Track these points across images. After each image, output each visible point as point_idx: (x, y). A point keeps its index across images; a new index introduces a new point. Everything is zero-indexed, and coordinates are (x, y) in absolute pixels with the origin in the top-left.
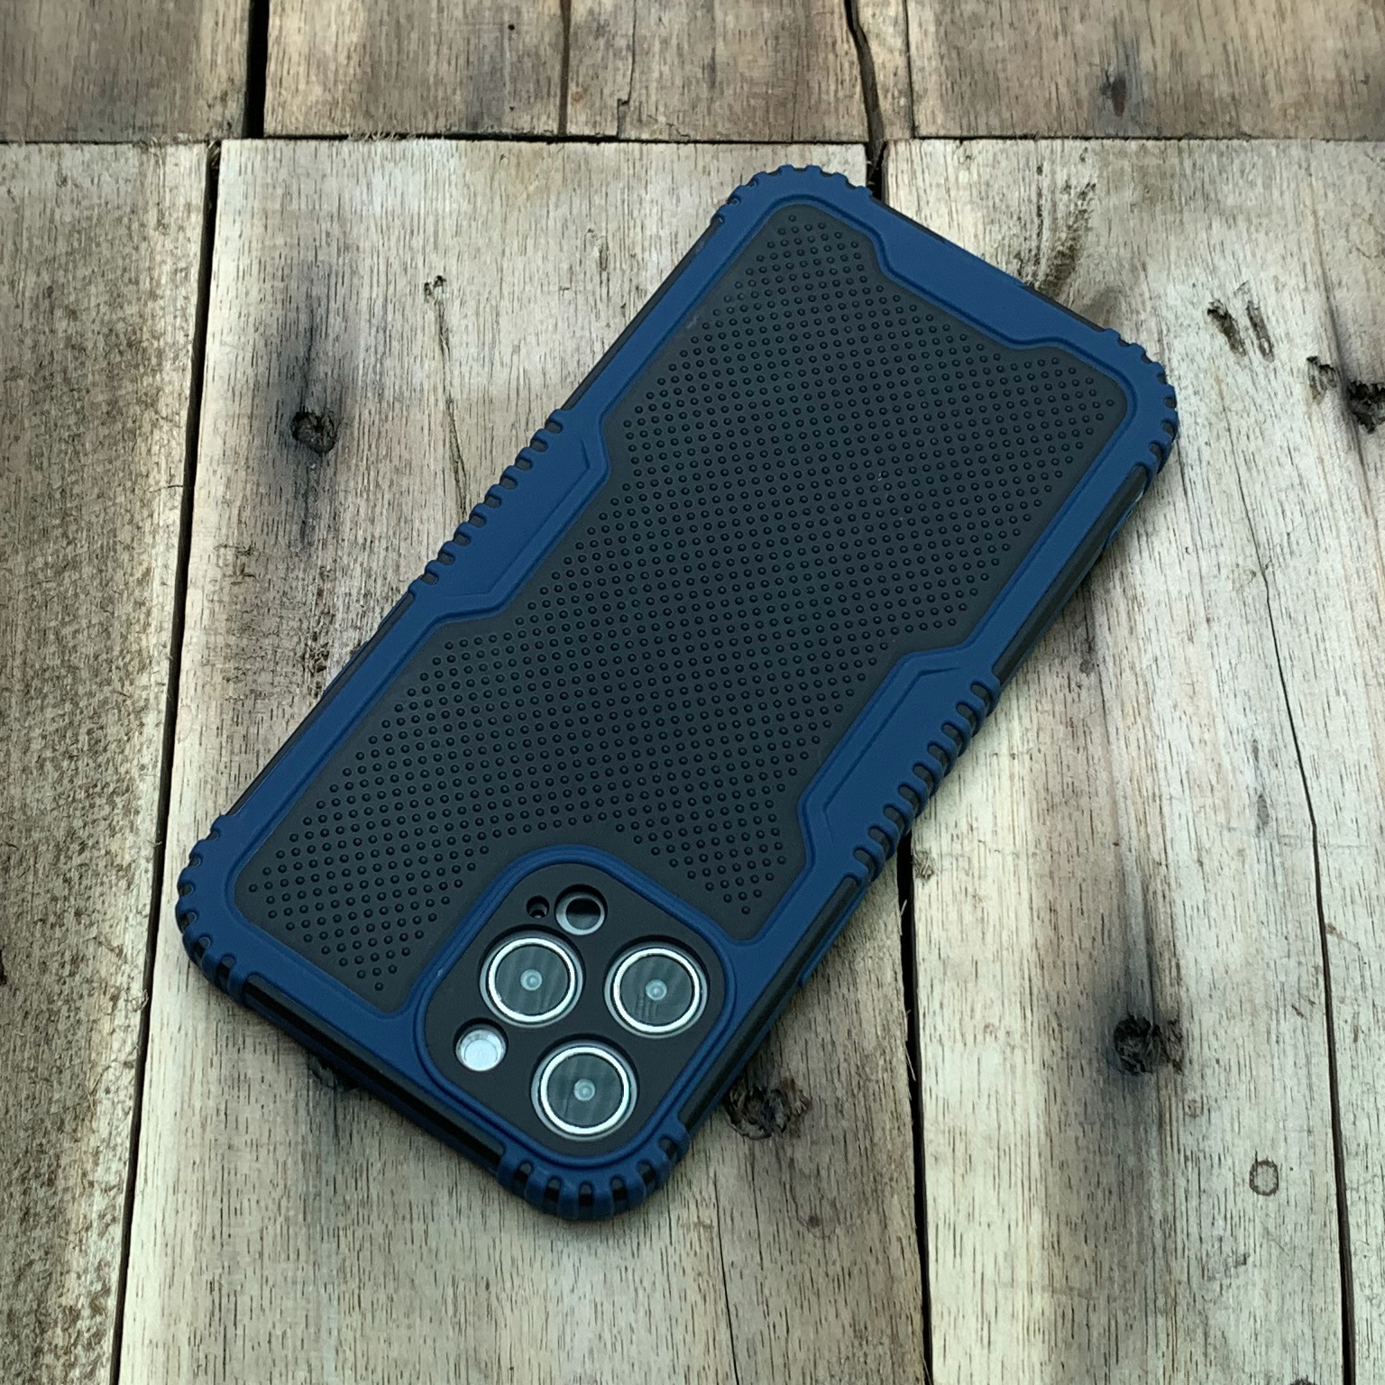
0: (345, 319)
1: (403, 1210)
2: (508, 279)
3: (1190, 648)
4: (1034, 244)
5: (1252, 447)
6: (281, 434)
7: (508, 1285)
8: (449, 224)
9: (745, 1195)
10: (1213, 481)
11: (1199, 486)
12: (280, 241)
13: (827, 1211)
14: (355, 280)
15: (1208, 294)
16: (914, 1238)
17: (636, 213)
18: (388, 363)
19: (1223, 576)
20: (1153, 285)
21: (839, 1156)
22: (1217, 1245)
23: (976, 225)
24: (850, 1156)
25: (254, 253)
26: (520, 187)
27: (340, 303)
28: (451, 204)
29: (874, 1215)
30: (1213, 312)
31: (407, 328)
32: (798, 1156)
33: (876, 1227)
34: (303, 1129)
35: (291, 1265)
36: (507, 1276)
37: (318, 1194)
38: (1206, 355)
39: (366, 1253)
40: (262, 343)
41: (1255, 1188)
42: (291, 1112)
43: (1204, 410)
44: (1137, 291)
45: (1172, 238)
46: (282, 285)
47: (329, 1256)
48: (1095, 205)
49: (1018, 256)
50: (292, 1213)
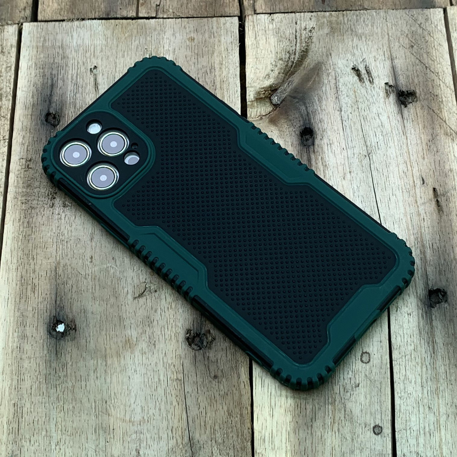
0: (64, 81)
1: (79, 378)
2: (118, 66)
3: (344, 182)
4: (294, 48)
5: (366, 114)
6: (41, 120)
7: (113, 401)
8: (99, 48)
9: (193, 369)
10: (352, 126)
11: (348, 127)
12: (42, 56)
13: (220, 374)
14: (67, 68)
15: (352, 62)
16: (249, 381)
17: (161, 42)
18: (78, 95)
19: (355, 157)
20: (334, 61)
21: (224, 355)
22: (349, 380)
23: (275, 42)
24: (228, 355)
25: (33, 60)
26: (123, 35)
27: (62, 76)
28: (99, 42)
29: (235, 374)
30: (353, 69)
31: (84, 83)
32: (211, 355)
33: (236, 378)
34: (45, 352)
35: (41, 397)
36: (113, 399)
37: (50, 374)
38: (351, 83)
39: (66, 392)
40: (36, 90)
41: (362, 361)
42: (42, 347)
43: (350, 102)
44: (328, 63)
45: (340, 45)
46: (42, 71)
47: (54, 394)
48: (315, 34)
49: (289, 52)
50: (41, 380)
